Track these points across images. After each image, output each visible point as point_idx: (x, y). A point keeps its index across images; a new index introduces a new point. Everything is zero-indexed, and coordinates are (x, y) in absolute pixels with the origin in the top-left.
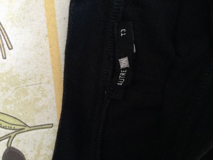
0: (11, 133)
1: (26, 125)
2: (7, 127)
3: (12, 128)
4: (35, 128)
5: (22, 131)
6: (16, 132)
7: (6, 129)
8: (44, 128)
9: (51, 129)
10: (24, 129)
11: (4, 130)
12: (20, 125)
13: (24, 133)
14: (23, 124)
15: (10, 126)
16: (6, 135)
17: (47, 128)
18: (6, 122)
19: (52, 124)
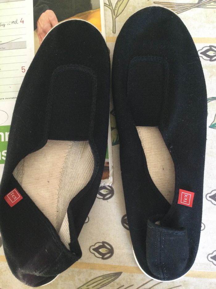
0: (112, 7)
1: (117, 17)
2: (117, 5)
3: (116, 8)
4: (114, 22)
5: (113, 14)
6: (113, 10)
7: (116, 4)
8: (113, 28)
9: (112, 32)
10: (114, 15)
11: (116, 3)
12: (117, 13)
13: (111, 15)
14: (118, 15)
15: (118, 7)
16: (111, 4)
17: (113, 30)
18: (120, 5)
19: (115, 33)
